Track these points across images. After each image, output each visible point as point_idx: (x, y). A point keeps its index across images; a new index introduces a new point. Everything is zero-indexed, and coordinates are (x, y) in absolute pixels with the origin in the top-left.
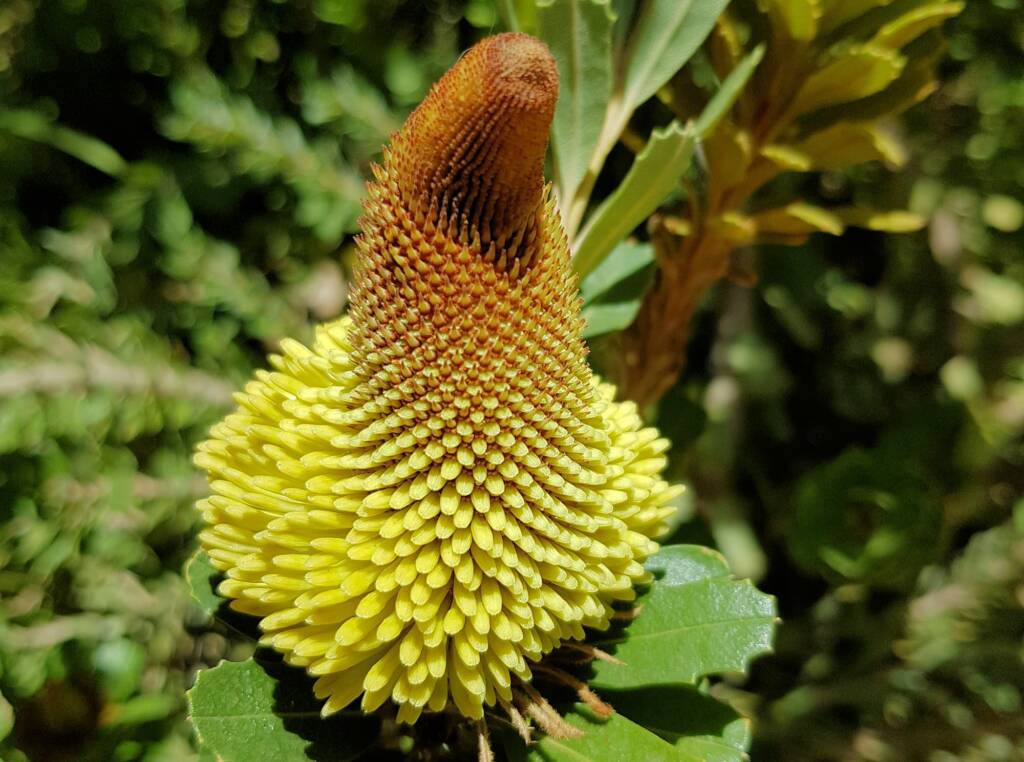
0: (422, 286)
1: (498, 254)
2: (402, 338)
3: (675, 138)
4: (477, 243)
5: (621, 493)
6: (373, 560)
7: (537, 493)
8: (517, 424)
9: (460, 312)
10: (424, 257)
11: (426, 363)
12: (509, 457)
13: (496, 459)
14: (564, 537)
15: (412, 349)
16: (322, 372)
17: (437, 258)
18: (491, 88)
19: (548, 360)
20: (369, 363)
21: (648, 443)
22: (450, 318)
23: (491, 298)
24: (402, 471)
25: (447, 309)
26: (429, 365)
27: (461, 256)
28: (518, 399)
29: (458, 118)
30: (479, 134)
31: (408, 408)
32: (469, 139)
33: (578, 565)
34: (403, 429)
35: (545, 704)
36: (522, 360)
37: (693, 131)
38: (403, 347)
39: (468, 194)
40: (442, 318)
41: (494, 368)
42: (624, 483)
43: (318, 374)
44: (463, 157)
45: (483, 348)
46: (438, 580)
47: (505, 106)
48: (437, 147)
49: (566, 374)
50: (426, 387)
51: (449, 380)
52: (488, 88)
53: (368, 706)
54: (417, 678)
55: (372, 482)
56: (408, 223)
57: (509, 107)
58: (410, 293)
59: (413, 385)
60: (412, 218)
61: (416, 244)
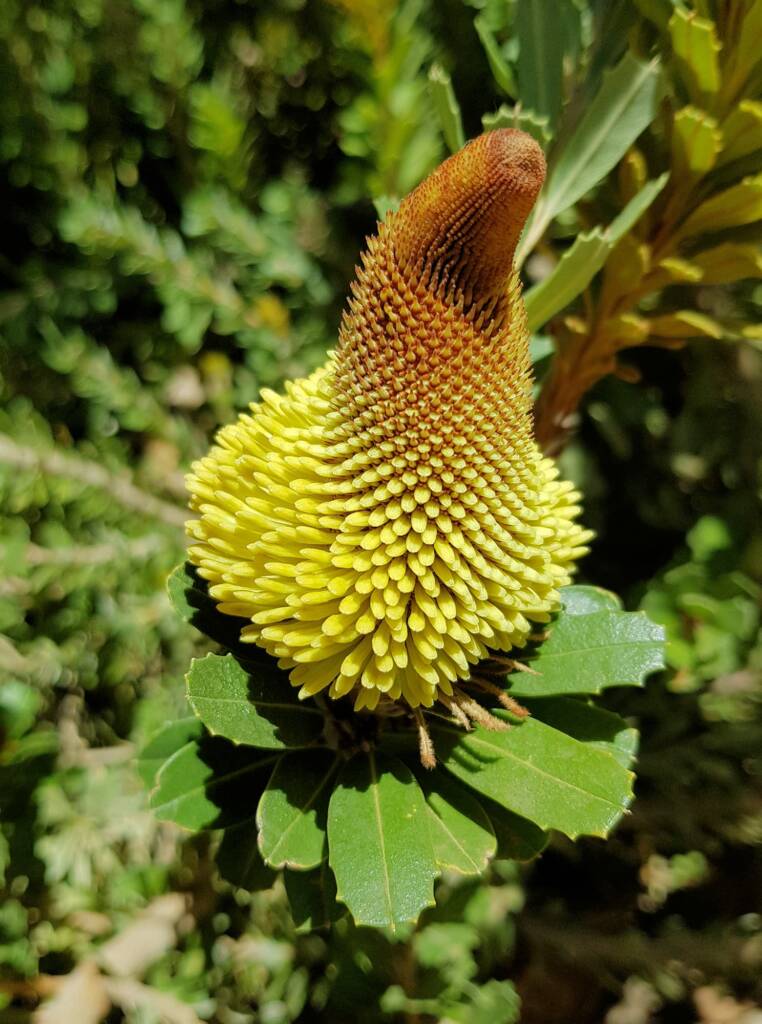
0: (411, 339)
1: (477, 315)
2: (389, 382)
3: (596, 241)
4: (461, 303)
5: (549, 530)
6: (355, 567)
7: (489, 520)
8: (479, 460)
9: (441, 362)
10: (415, 314)
11: (409, 404)
12: (471, 488)
13: (460, 488)
14: (506, 560)
15: (396, 393)
16: (300, 415)
17: (426, 316)
18: (494, 172)
19: (506, 409)
20: (356, 404)
21: (564, 494)
22: (432, 367)
23: (468, 352)
24: (380, 495)
25: (431, 359)
26: (411, 407)
27: (446, 315)
28: (481, 439)
29: (459, 197)
30: (477, 210)
31: (388, 442)
32: (467, 214)
33: (515, 585)
34: (383, 460)
35: (474, 703)
36: (487, 406)
37: (610, 236)
38: (388, 390)
39: (458, 263)
40: (426, 367)
41: (465, 412)
42: (550, 521)
43: (297, 416)
44: (460, 230)
45: (458, 394)
46: (406, 586)
47: (503, 188)
48: (437, 221)
49: (518, 423)
50: (406, 425)
51: (427, 419)
52: (490, 172)
53: (339, 690)
54: (385, 666)
55: (351, 505)
56: (403, 286)
57: (507, 189)
58: (399, 345)
59: (395, 423)
60: (406, 282)
61: (408, 303)
